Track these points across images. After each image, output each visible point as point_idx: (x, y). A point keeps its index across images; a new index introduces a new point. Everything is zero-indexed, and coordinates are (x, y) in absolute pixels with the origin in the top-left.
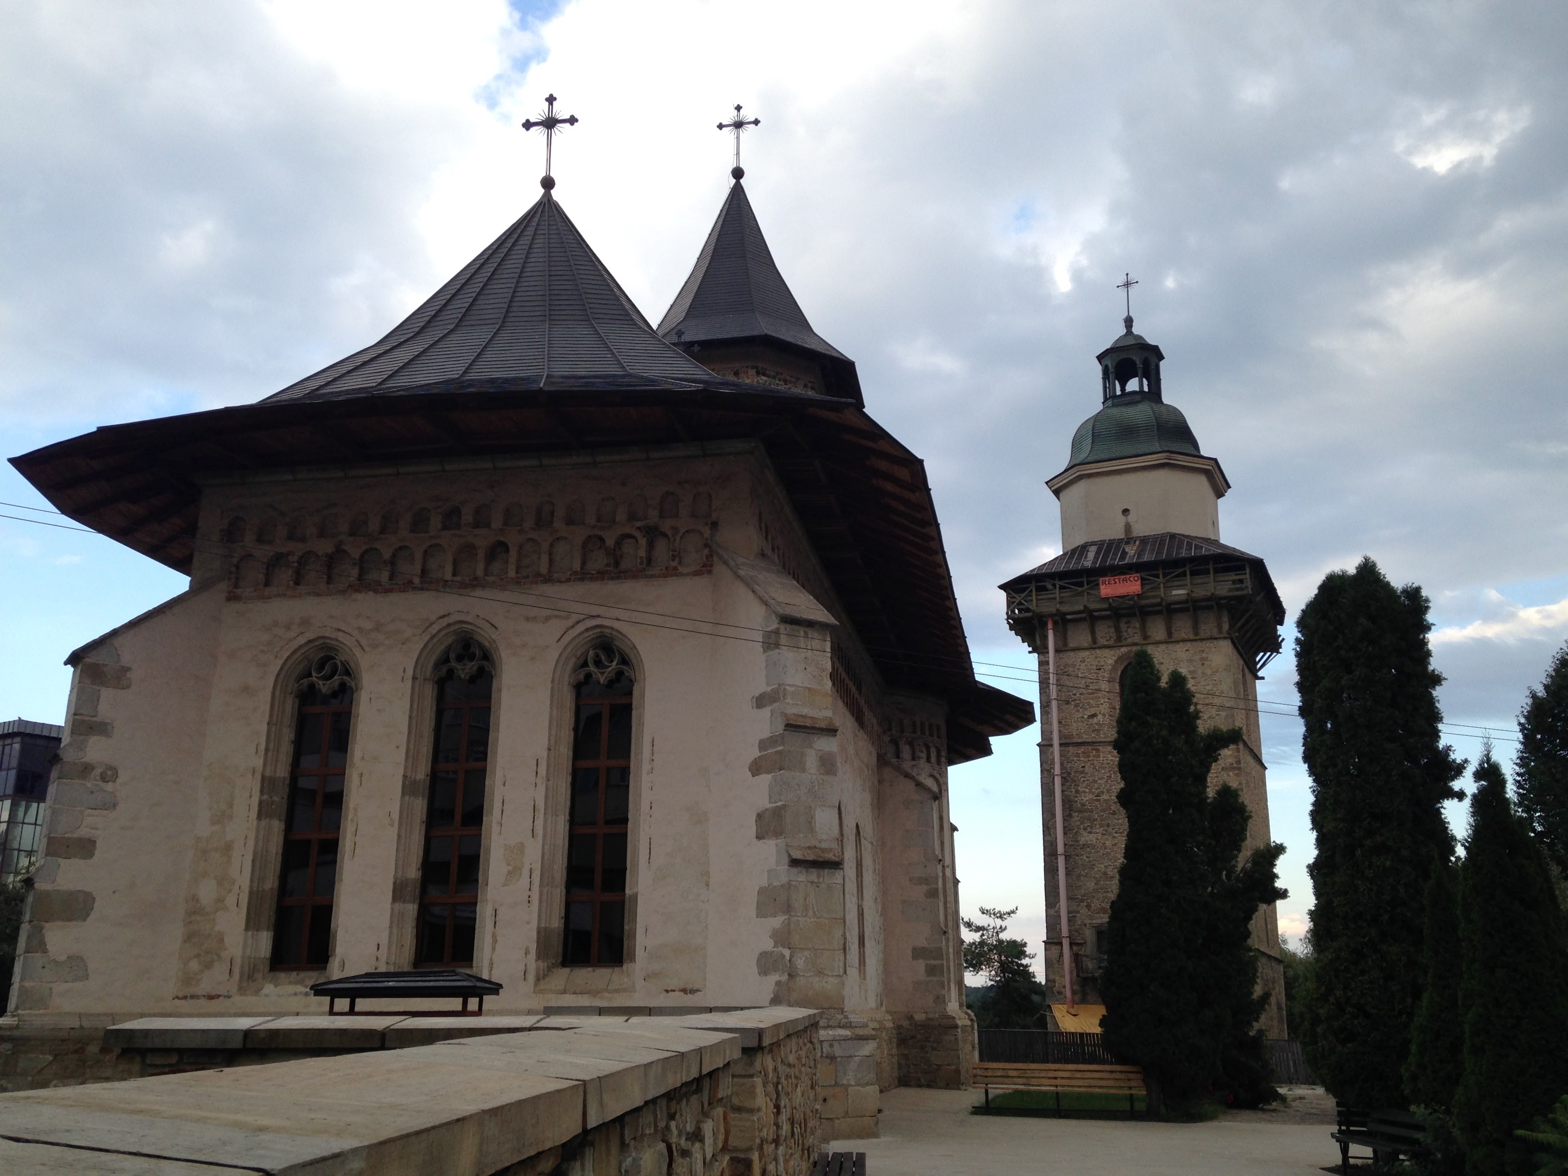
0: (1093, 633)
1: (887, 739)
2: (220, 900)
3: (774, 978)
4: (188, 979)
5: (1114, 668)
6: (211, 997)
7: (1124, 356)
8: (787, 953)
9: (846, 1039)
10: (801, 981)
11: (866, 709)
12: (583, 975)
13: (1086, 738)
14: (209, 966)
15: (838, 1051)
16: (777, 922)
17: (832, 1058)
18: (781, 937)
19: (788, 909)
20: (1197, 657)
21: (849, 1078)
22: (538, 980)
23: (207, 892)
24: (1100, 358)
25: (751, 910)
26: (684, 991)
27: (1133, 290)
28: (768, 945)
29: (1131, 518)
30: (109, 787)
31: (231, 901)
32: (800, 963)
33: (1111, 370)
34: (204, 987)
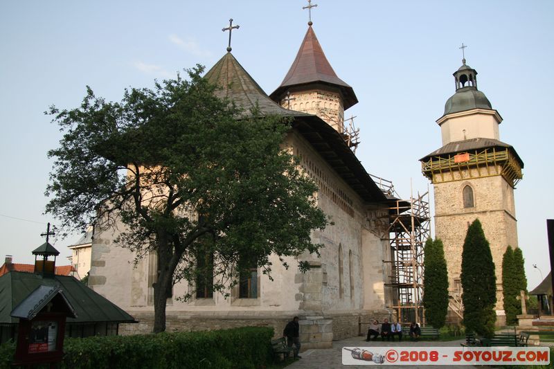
0: (453, 176)
1: (366, 219)
2: (141, 278)
3: (300, 301)
4: (134, 301)
5: (461, 188)
6: (141, 306)
7: (462, 73)
8: (303, 294)
9: (321, 319)
10: (307, 302)
11: (355, 211)
12: (245, 301)
13: (450, 213)
14: (139, 298)
15: (319, 323)
16: (300, 285)
17: (317, 325)
18: (302, 289)
19: (303, 281)
20: (490, 183)
21: (323, 330)
22: (232, 302)
23: (137, 276)
24: (454, 75)
25: (293, 281)
26: (275, 305)
27: (465, 49)
28: (298, 292)
29: (467, 133)
30: (108, 246)
31: (144, 279)
32: (307, 297)
33: (458, 79)
34: (138, 304)
